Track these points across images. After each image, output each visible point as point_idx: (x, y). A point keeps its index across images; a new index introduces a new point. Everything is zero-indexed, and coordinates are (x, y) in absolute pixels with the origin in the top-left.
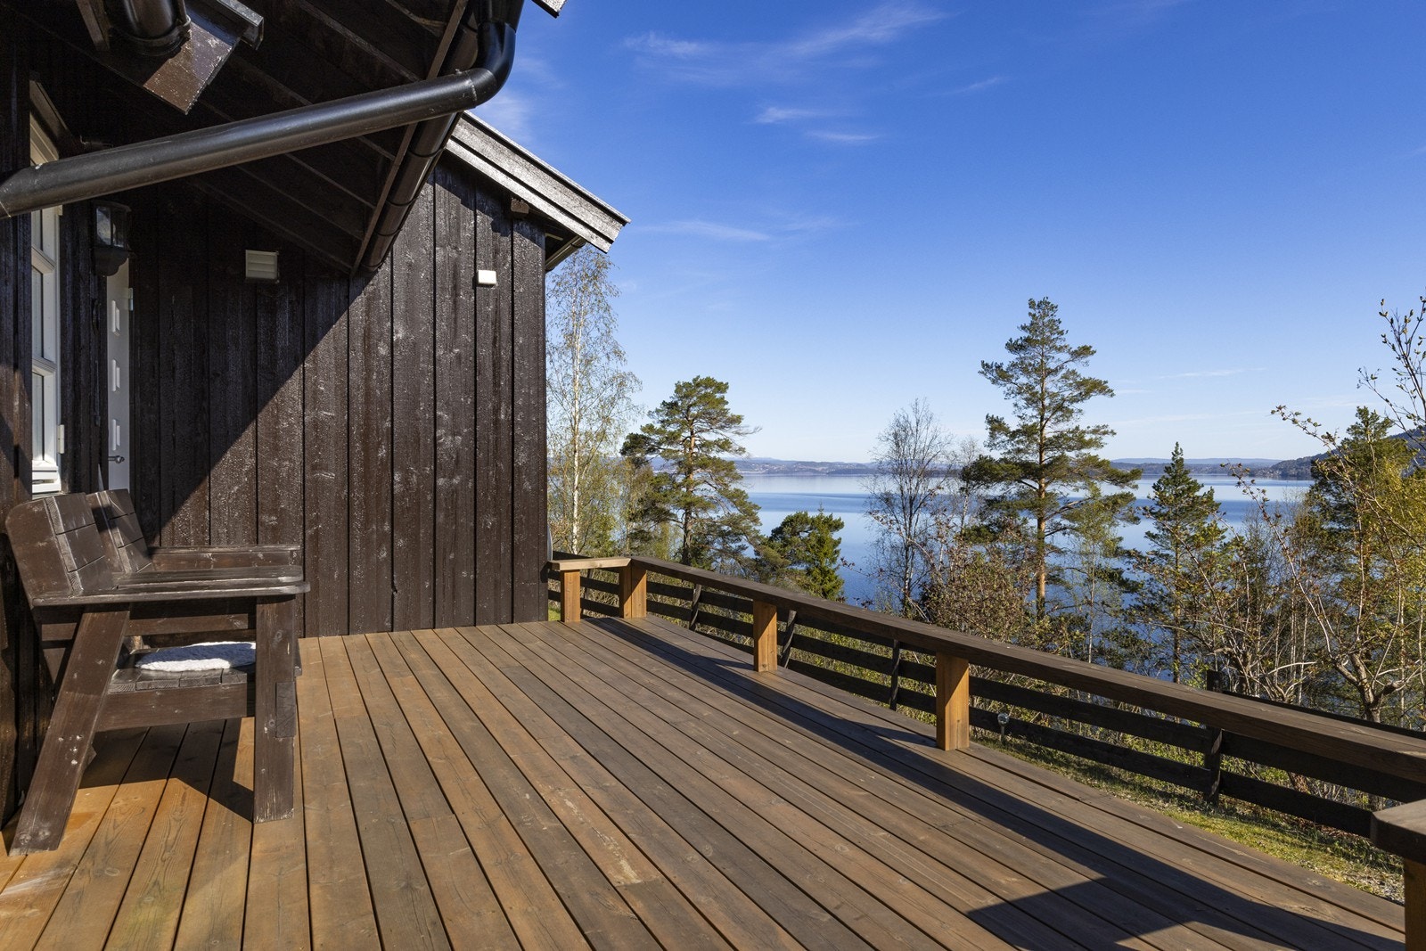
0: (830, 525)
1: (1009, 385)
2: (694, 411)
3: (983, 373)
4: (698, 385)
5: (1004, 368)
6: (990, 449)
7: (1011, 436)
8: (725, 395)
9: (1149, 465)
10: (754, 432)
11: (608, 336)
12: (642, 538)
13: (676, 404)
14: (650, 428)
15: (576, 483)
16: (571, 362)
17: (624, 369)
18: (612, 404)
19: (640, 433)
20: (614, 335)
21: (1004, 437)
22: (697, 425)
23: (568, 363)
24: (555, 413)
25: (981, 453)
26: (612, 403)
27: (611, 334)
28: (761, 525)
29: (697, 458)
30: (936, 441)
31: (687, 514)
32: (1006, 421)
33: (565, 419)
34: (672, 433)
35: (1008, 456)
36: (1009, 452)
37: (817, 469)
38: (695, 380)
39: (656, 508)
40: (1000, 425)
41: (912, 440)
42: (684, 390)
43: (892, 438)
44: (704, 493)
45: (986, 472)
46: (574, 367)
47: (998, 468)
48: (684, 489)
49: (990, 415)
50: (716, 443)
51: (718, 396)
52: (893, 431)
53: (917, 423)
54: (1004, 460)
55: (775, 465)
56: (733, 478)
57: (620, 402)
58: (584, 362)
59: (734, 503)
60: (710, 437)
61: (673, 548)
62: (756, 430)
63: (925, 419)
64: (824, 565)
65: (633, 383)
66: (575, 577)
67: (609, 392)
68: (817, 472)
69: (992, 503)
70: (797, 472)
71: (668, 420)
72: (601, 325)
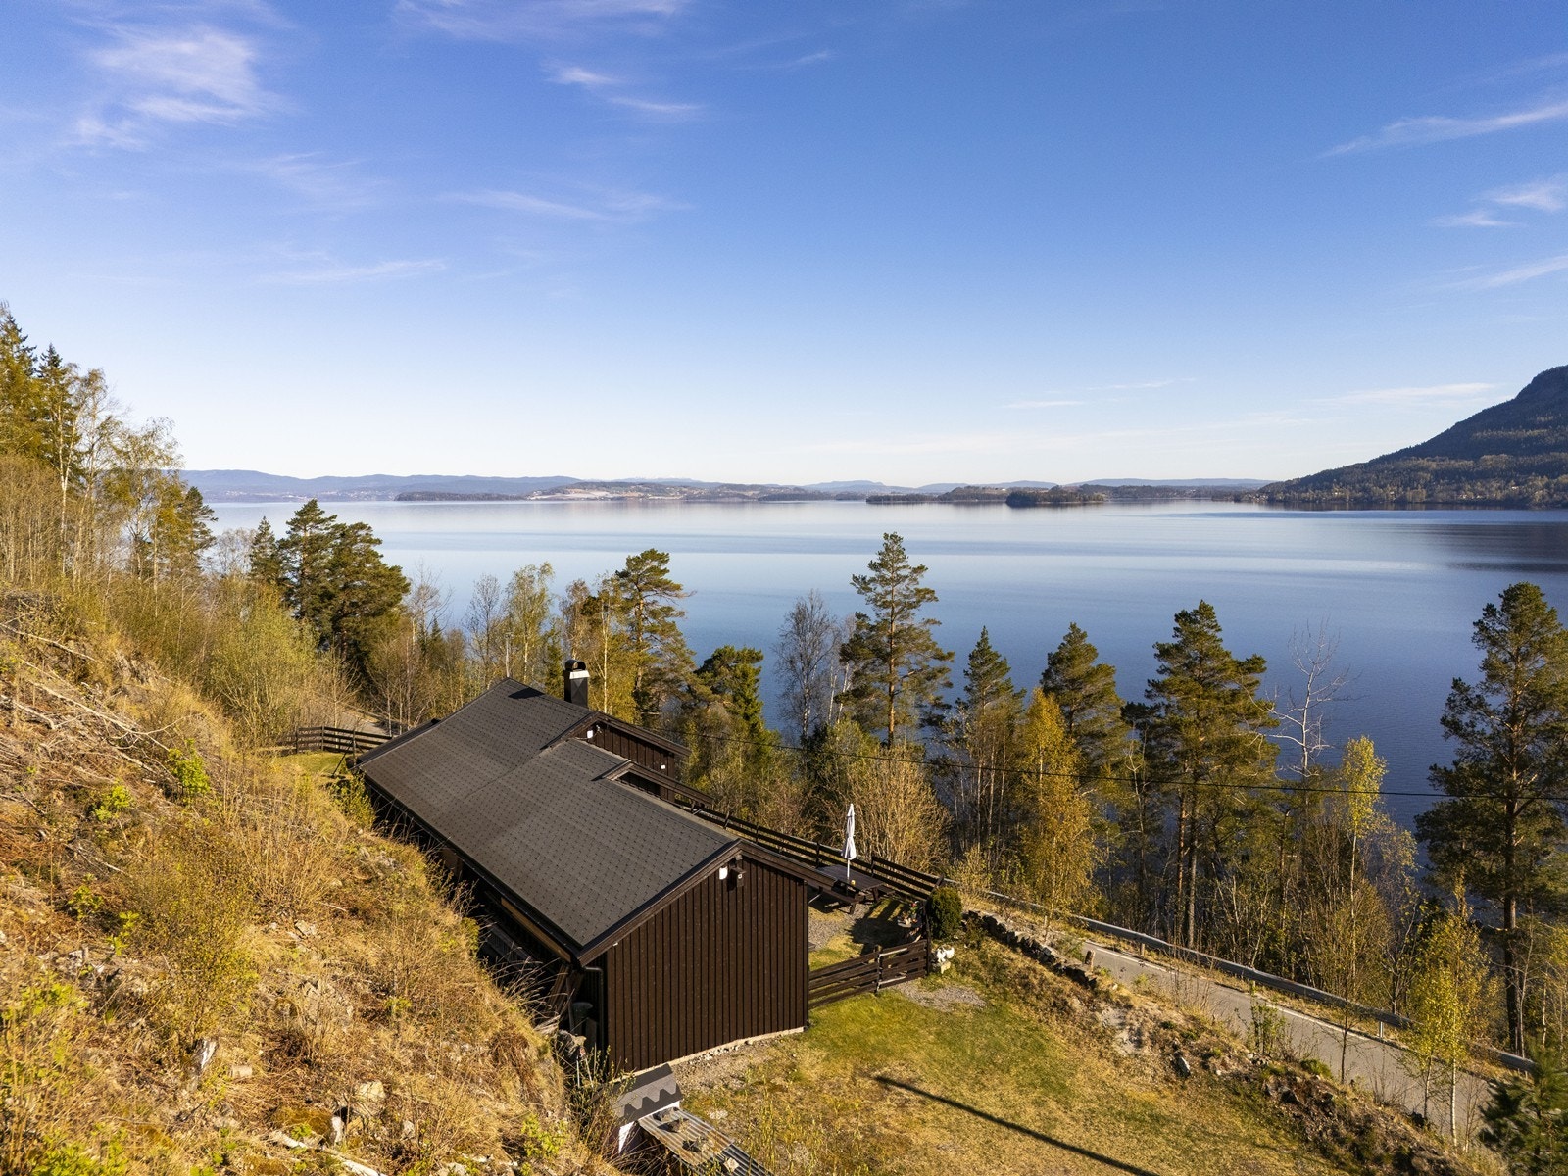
9: (1128, 487)
37: (746, 494)
68: (744, 497)
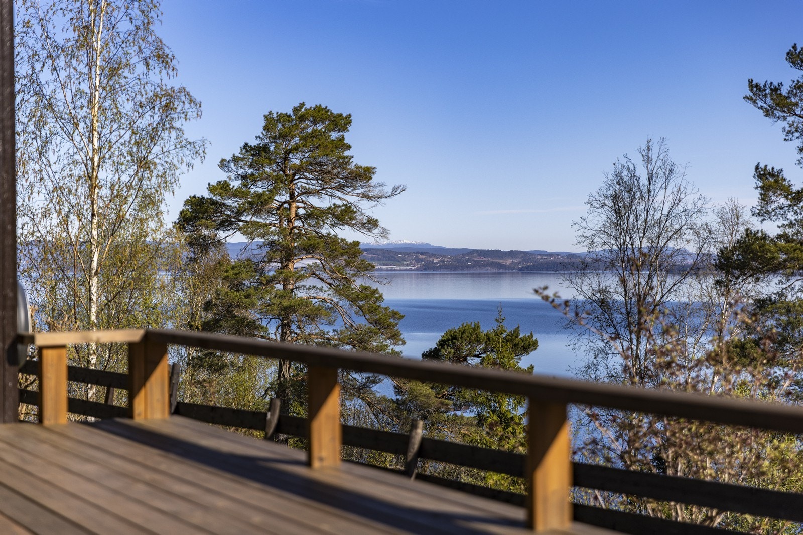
0: (516, 346)
1: (791, 119)
2: (295, 160)
3: (751, 99)
4: (302, 119)
5: (784, 91)
6: (760, 218)
7: (794, 198)
8: (346, 135)
10: (393, 194)
11: (147, 29)
12: (211, 366)
13: (265, 148)
14: (223, 187)
15: (95, 265)
16: (86, 70)
17: (172, 83)
18: (152, 139)
19: (207, 195)
20: (158, 29)
21: (783, 201)
22: (300, 183)
23: (81, 73)
24: (61, 153)
25: (750, 226)
26: (153, 136)
27: (151, 27)
28: (404, 343)
29: (299, 235)
30: (679, 208)
31: (283, 326)
32: (785, 175)
33: (75, 163)
34: (259, 196)
35: (790, 231)
36: (791, 225)
37: (503, 262)
38: (296, 110)
39: (234, 316)
40: (776, 181)
41: (641, 207)
42: (279, 126)
43: (609, 202)
44: (312, 293)
45: (756, 255)
46: (91, 78)
47: (773, 249)
48: (279, 287)
49: (762, 166)
50: (330, 211)
51: (334, 135)
52: (611, 192)
53: (650, 179)
54: (784, 236)
55: (433, 255)
56: (359, 268)
57: (165, 135)
58: (107, 71)
59: (360, 308)
60: (322, 202)
61: (262, 382)
62: (396, 190)
63: (661, 172)
64: (505, 408)
65: (187, 106)
66: (60, 358)
67: (148, 120)
69: (763, 305)
70: (472, 267)
71: (252, 174)
72: (135, 12)
